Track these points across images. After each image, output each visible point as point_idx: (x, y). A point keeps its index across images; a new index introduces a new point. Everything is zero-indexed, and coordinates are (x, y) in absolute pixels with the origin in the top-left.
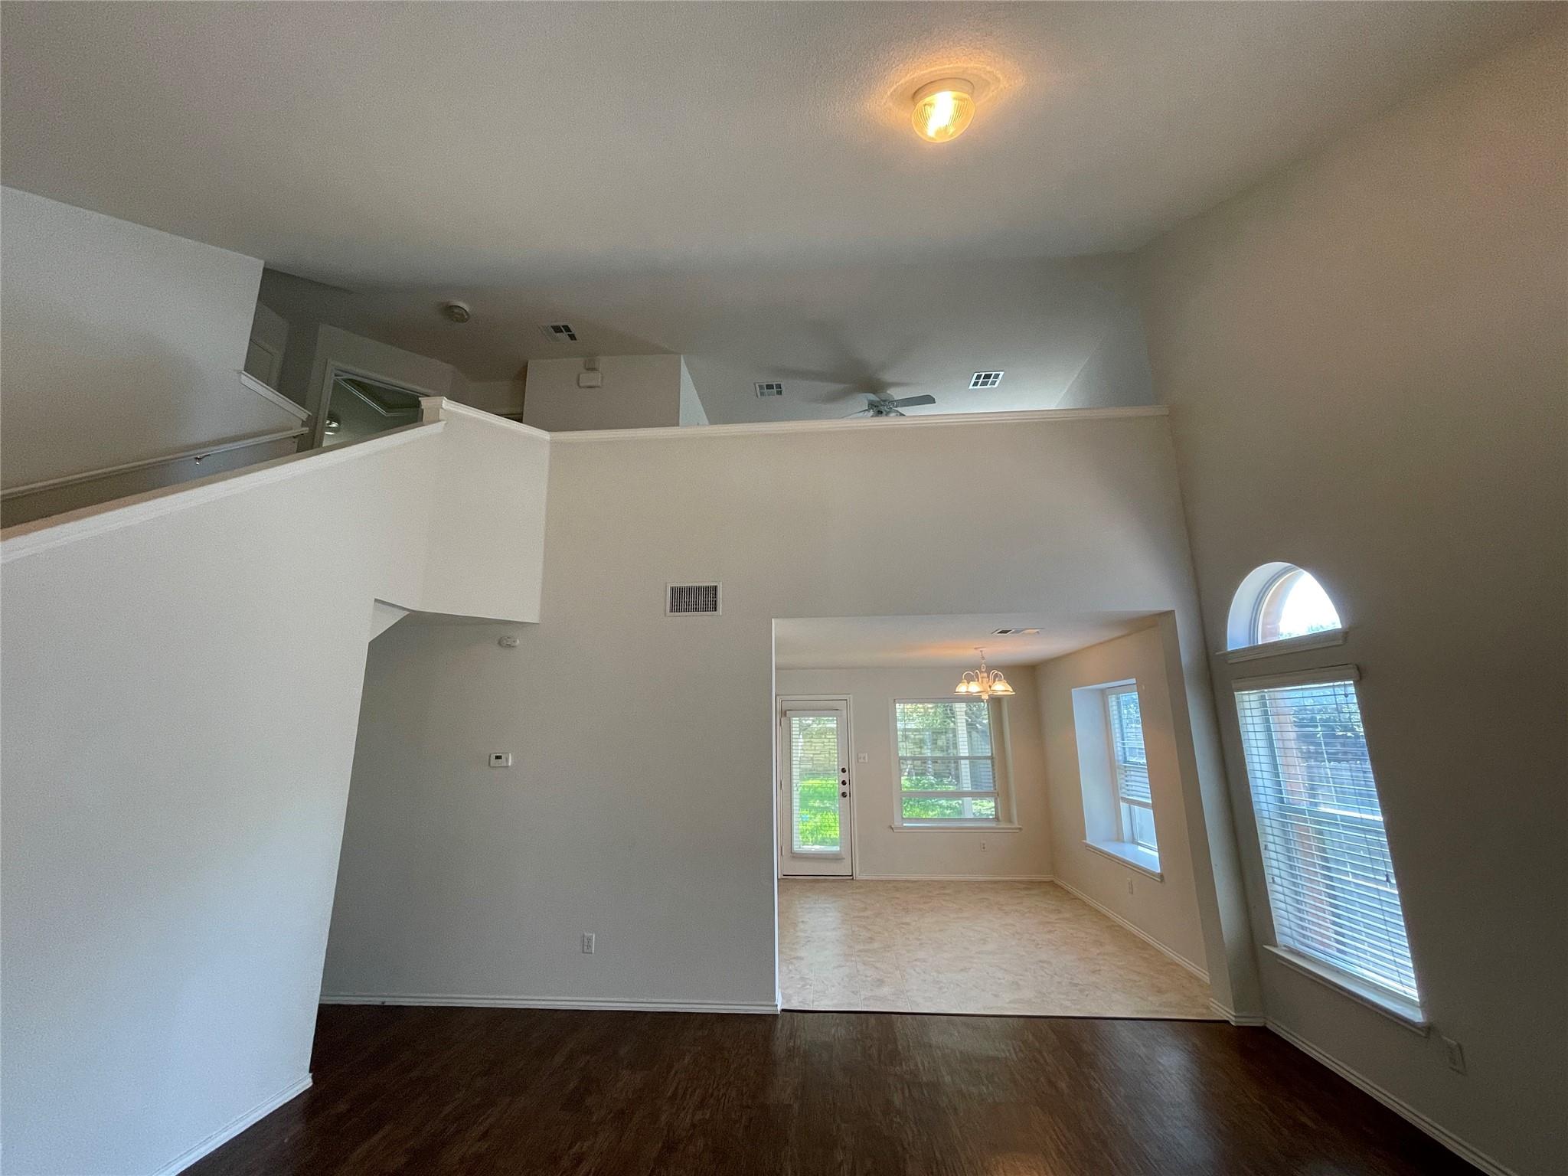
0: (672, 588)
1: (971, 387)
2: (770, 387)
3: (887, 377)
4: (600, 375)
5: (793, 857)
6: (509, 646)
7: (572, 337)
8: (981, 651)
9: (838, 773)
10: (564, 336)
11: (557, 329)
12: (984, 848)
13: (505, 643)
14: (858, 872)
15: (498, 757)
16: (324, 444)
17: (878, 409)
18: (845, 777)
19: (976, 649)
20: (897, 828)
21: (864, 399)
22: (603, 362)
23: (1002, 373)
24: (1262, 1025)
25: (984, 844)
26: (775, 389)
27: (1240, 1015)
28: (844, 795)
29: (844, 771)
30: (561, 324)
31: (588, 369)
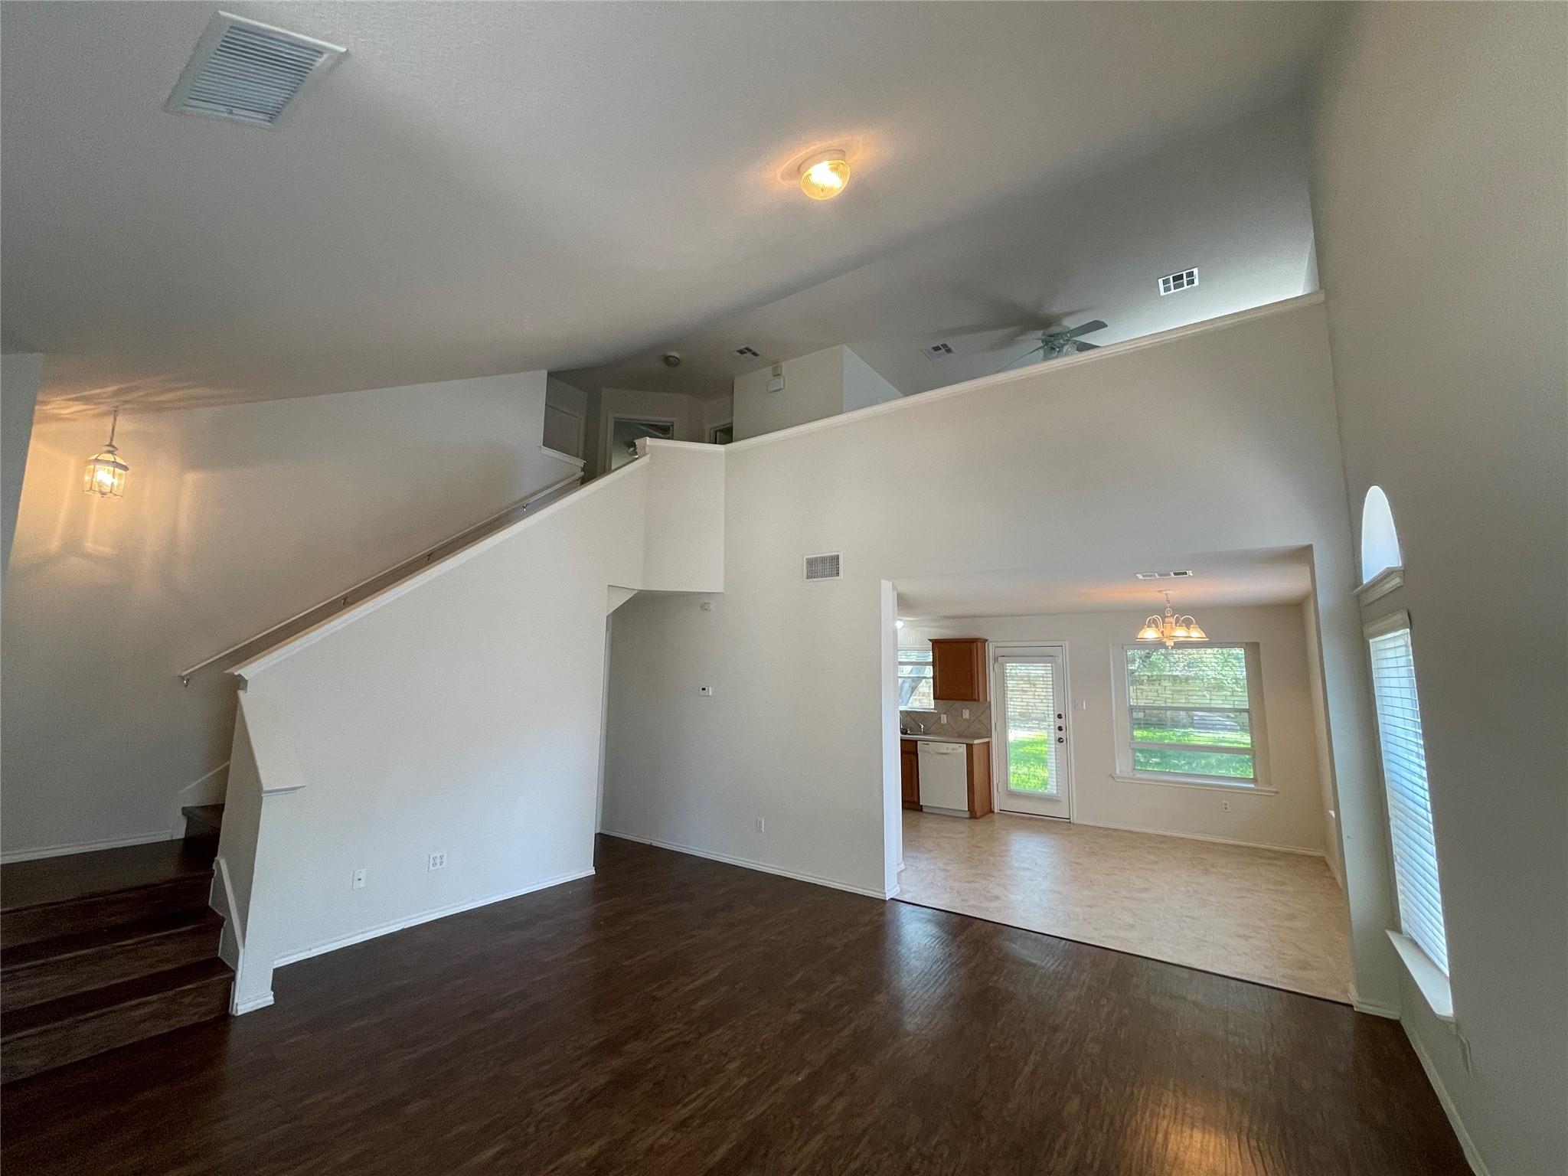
0: (807, 559)
1: (1162, 293)
2: (936, 349)
3: (1055, 308)
4: (782, 379)
5: (1011, 795)
6: (706, 609)
7: (755, 354)
8: (1166, 594)
9: (1054, 718)
10: (749, 355)
11: (741, 352)
12: (1226, 808)
13: (704, 607)
14: (1075, 815)
15: (704, 689)
16: (613, 468)
17: (1052, 346)
18: (1060, 722)
19: (1160, 591)
20: (1118, 777)
21: (1035, 338)
22: (785, 366)
23: (1195, 271)
24: (1398, 1018)
25: (1226, 804)
26: (943, 350)
27: (1363, 1001)
28: (1060, 740)
29: (1060, 716)
30: (743, 347)
31: (775, 376)
